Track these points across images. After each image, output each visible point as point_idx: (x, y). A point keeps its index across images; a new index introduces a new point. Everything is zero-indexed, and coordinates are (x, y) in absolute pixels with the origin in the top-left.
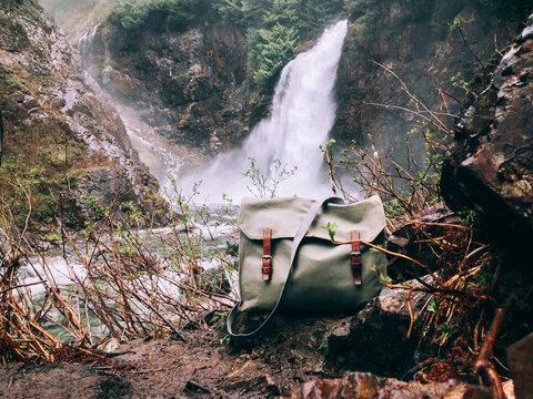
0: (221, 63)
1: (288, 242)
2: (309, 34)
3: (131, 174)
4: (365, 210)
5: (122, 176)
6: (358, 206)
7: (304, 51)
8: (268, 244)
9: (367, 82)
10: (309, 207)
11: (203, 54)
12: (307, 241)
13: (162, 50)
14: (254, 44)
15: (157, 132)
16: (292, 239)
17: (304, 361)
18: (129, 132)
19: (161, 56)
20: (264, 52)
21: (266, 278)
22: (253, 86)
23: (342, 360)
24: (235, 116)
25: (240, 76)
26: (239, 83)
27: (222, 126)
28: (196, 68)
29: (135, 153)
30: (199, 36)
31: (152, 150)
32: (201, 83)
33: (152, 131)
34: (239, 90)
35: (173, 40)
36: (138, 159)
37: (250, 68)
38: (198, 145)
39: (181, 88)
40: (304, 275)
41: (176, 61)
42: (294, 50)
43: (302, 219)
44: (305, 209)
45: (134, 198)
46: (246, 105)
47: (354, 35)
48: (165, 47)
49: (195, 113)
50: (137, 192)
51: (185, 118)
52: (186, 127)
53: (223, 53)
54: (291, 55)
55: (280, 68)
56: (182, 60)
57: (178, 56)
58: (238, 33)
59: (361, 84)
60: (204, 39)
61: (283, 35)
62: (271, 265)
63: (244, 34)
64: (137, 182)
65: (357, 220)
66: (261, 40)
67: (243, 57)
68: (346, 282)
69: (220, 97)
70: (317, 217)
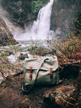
0: (26, 9)
1: (36, 70)
2: (45, 2)
3: (7, 34)
4: (54, 62)
5: (5, 34)
6: (52, 61)
7: (44, 6)
8: (31, 71)
9: (57, 14)
10: (41, 61)
11: (22, 7)
12: (40, 70)
13: (13, 6)
14: (33, 5)
15: (13, 24)
16: (37, 70)
17: (39, 99)
18: (7, 24)
19: (13, 7)
20: (35, 7)
21: (30, 79)
22: (33, 14)
23: (47, 102)
24: (29, 21)
25: (30, 12)
26: (30, 14)
27: (26, 23)
28: (21, 10)
29: (8, 29)
30: (21, 2)
31: (12, 28)
32: (22, 13)
33: (12, 24)
34: (30, 15)
35: (15, 3)
36: (9, 30)
37: (32, 10)
38: (22, 27)
39: (18, 14)
40: (39, 78)
41: (16, 8)
42: (42, 6)
43: (39, 64)
44: (40, 61)
45: (8, 39)
46: (32, 18)
47: (55, 3)
48: (14, 5)
49: (21, 20)
50: (9, 37)
51: (19, 21)
52: (19, 23)
53: (27, 6)
54: (41, 7)
55: (39, 10)
56: (17, 8)
57: (17, 7)
58: (30, 2)
59: (56, 14)
60: (22, 3)
61: (40, 3)
62: (32, 75)
63: (31, 2)
64: (9, 35)
65: (52, 65)
66: (35, 4)
67: (31, 8)
68: (49, 80)
69: (26, 16)
70: (43, 64)
